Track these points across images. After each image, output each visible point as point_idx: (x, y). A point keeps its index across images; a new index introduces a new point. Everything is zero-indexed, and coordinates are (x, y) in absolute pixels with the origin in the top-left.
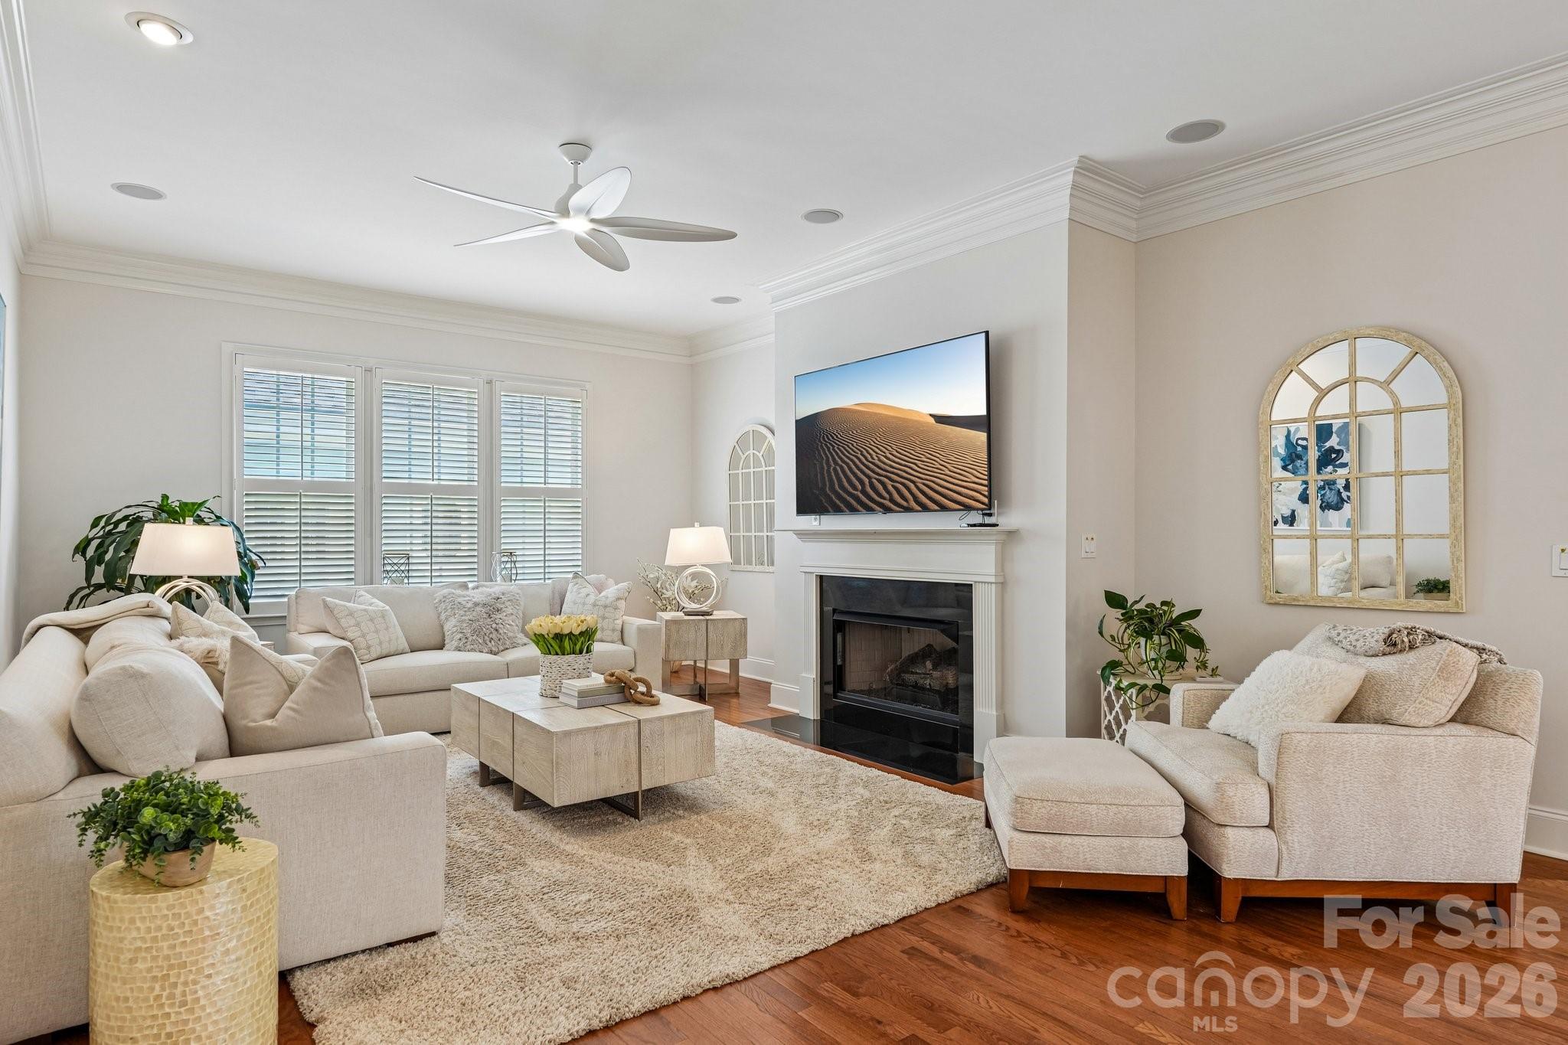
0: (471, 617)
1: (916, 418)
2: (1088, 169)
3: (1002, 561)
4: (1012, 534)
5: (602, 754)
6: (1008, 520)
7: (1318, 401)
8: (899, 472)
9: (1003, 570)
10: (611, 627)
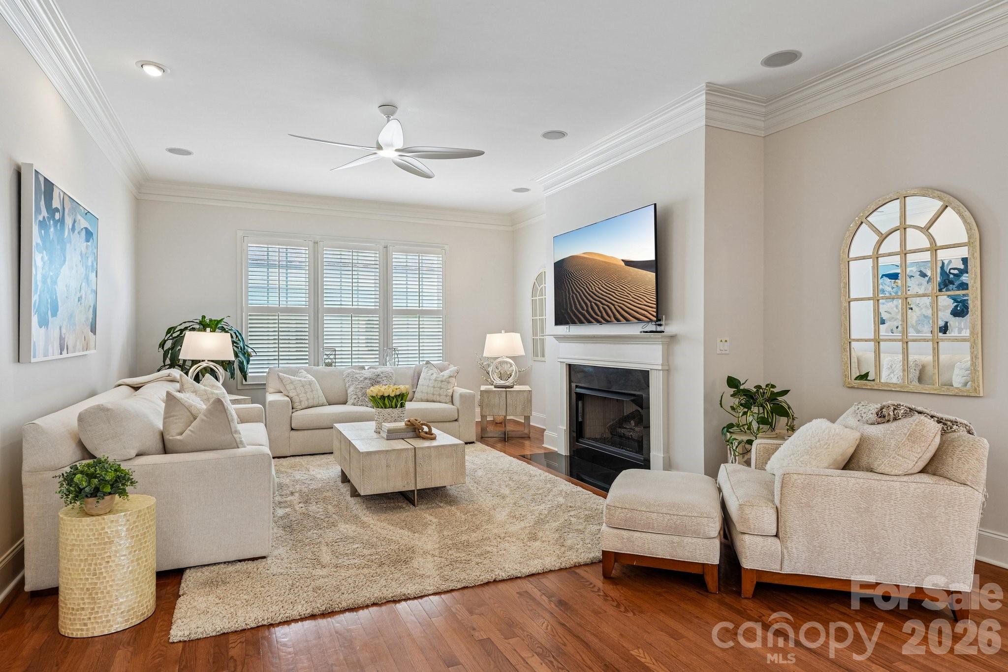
0: (362, 386)
1: (615, 262)
2: (713, 89)
3: (667, 356)
4: (673, 338)
5: (391, 467)
6: (670, 329)
7: (880, 244)
8: (606, 298)
9: (668, 362)
10: (445, 394)
